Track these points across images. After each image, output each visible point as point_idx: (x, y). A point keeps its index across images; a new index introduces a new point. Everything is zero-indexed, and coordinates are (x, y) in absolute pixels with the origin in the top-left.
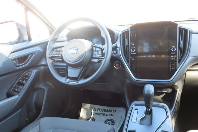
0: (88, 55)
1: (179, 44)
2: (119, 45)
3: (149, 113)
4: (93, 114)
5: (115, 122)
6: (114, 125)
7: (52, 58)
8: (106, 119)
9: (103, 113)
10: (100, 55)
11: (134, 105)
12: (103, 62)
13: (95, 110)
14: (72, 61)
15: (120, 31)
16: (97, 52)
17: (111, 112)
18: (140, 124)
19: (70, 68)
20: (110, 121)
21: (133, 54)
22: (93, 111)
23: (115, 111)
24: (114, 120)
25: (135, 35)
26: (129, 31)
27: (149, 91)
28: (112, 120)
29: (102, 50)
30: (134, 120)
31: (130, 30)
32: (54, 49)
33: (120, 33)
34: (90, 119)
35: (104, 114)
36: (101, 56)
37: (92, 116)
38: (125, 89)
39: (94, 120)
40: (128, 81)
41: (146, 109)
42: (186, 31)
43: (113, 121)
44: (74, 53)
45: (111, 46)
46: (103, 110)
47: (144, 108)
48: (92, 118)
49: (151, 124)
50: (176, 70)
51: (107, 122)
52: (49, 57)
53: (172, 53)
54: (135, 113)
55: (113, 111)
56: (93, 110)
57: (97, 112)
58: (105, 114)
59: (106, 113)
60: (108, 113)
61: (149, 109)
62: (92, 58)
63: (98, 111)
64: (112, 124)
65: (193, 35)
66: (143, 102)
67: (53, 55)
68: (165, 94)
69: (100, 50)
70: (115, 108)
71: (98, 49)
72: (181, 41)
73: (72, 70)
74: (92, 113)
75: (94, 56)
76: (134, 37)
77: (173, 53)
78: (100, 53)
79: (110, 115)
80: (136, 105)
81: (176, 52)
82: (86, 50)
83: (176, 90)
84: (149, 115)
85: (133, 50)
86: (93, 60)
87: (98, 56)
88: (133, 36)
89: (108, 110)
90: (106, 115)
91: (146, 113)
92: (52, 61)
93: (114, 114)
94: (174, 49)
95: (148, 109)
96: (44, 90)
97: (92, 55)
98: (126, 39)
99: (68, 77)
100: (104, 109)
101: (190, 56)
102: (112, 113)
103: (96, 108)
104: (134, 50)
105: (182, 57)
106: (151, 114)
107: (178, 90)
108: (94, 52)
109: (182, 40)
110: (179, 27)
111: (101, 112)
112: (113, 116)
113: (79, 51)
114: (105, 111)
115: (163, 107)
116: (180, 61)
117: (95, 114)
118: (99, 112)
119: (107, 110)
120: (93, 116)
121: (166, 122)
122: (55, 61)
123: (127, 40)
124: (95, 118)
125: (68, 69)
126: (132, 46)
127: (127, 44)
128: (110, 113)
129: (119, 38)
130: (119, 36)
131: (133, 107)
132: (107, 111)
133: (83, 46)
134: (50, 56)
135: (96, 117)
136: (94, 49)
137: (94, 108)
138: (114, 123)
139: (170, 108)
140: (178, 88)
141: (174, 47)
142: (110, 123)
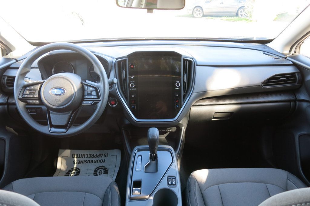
0: (79, 96)
1: (184, 77)
2: (116, 81)
3: (154, 158)
4: (76, 163)
5: (108, 169)
6: (107, 173)
7: (23, 100)
8: (96, 167)
9: (91, 159)
10: (94, 96)
11: (136, 151)
12: (99, 104)
13: (78, 156)
14: (57, 105)
15: (113, 58)
16: (89, 92)
17: (101, 157)
18: (145, 172)
19: (54, 114)
20: (102, 169)
21: (132, 89)
22: (75, 159)
23: (106, 155)
24: (107, 166)
25: (133, 65)
26: (126, 59)
27: (153, 136)
29: (96, 89)
30: (138, 169)
31: (127, 59)
32: (25, 87)
33: (114, 60)
34: (73, 170)
35: (92, 162)
36: (96, 97)
37: (75, 166)
38: (123, 131)
39: (79, 171)
40: (127, 122)
41: (151, 155)
42: (190, 62)
43: (106, 168)
44: (58, 93)
45: (107, 81)
46: (90, 156)
47: (148, 153)
48: (76, 168)
49: (156, 170)
50: (181, 108)
51: (97, 171)
52: (19, 99)
53: (176, 88)
54: (138, 160)
55: (103, 156)
56: (75, 157)
57: (81, 159)
58: (94, 161)
59: (94, 159)
60: (97, 159)
61: (154, 154)
62: (83, 99)
63: (82, 157)
64: (104, 173)
65: (197, 67)
66: (147, 146)
67: (26, 96)
68: (169, 133)
69: (94, 89)
70: (106, 152)
71: (91, 89)
72: (186, 75)
73: (57, 116)
74: (74, 161)
75: (86, 97)
76: (133, 68)
77: (178, 88)
78: (94, 93)
79: (100, 161)
80: (139, 150)
81: (180, 87)
82: (76, 90)
83: (181, 128)
84: (154, 160)
85: (132, 85)
86: (85, 102)
87: (92, 97)
88: (132, 66)
89: (97, 155)
90: (96, 162)
91: (151, 159)
92: (24, 103)
93: (106, 158)
94: (178, 85)
95: (152, 154)
96: (4, 141)
97: (83, 95)
98: (123, 69)
99: (52, 126)
100: (91, 153)
101: (194, 91)
102: (103, 158)
103: (80, 154)
104: (134, 85)
105: (187, 92)
106: (156, 159)
107: (183, 128)
108: (86, 93)
109: (186, 73)
110: (183, 59)
111: (88, 159)
112: (104, 161)
113: (66, 91)
114: (93, 156)
115: (168, 150)
116: (184, 97)
117: (79, 162)
118: (85, 159)
119: (95, 155)
120: (77, 166)
121: (172, 167)
122: (28, 104)
123: (124, 71)
124: (80, 169)
125: (51, 115)
126: (130, 79)
127: (125, 77)
128: (100, 159)
129: (113, 68)
130: (114, 66)
131: (136, 153)
132: (96, 157)
133: (71, 85)
134: (20, 97)
135: (82, 167)
136: (86, 88)
137: (77, 154)
138: (107, 171)
139: (175, 149)
140: (183, 126)
141: (178, 81)
142: (102, 172)
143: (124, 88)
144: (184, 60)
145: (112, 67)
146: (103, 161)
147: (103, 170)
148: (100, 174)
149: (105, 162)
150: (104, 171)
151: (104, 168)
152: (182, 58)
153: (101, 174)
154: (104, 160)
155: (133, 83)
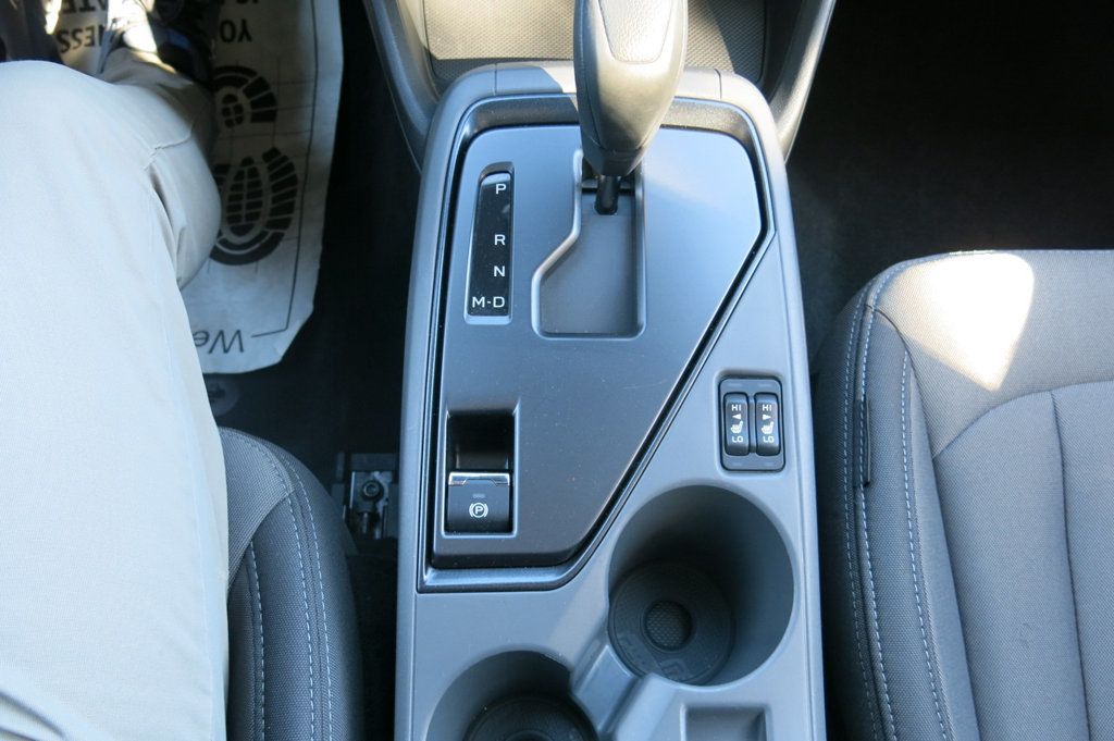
5: (273, 89)
6: (270, 117)
20: (237, 83)
24: (265, 69)
28: (251, 72)
43: (262, 84)
64: (256, 118)
93: (250, 12)
102: (235, 11)
106: (631, 196)
112: (245, 33)
117: (91, 38)
138: (271, 100)
142: (239, 109)
146: (239, 29)
147: (248, 93)
148: (229, 124)
149: (249, 39)
150: (254, 105)
151: (251, 80)
153: (240, 121)
154: (244, 22)
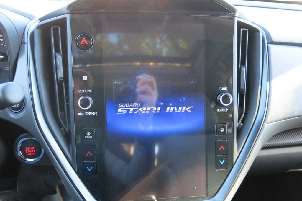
15: (30, 18)
21: (86, 114)
25: (88, 39)
26: (65, 19)
31: (68, 17)
53: (219, 109)
77: (223, 110)
81: (231, 106)
85: (85, 103)
88: (84, 41)
94: (226, 99)
98: (57, 50)
104: (91, 103)
109: (243, 64)
110: (238, 22)
123: (59, 58)
127: (61, 75)
129: (27, 47)
130: (27, 39)
141: (225, 89)
143: (62, 109)
144: (241, 25)
145: (23, 43)
152: (236, 20)
155: (88, 94)
